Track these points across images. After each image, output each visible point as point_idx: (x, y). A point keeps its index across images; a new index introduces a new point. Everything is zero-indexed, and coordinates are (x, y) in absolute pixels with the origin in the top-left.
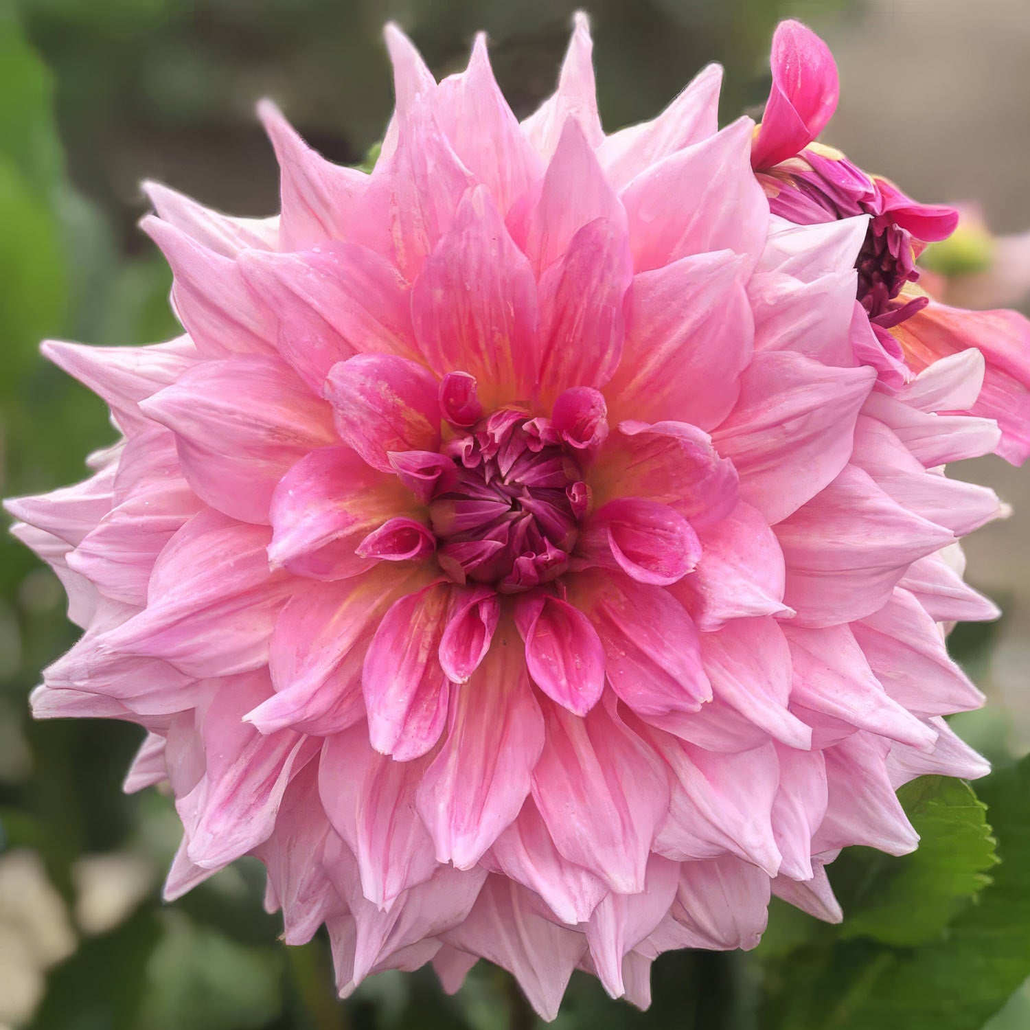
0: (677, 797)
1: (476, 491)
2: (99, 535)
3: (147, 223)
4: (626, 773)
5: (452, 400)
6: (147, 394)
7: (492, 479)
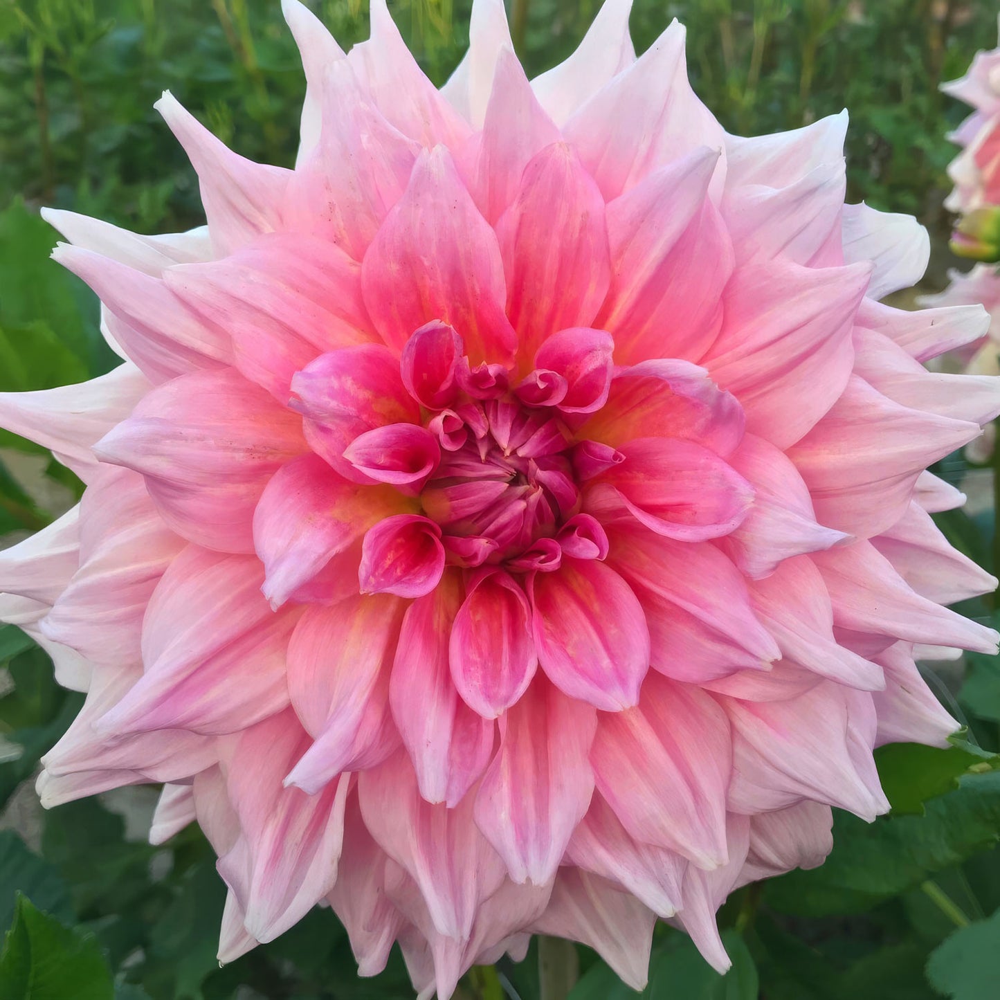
0: (740, 750)
1: (473, 469)
2: (72, 596)
3: (59, 253)
4: (683, 735)
5: (425, 375)
6: (98, 436)
7: (488, 454)
